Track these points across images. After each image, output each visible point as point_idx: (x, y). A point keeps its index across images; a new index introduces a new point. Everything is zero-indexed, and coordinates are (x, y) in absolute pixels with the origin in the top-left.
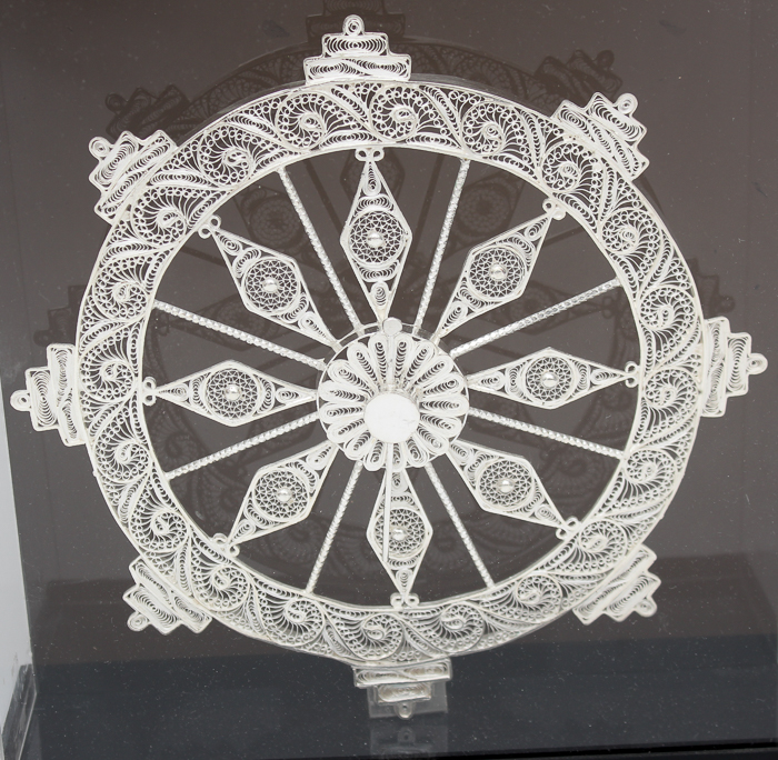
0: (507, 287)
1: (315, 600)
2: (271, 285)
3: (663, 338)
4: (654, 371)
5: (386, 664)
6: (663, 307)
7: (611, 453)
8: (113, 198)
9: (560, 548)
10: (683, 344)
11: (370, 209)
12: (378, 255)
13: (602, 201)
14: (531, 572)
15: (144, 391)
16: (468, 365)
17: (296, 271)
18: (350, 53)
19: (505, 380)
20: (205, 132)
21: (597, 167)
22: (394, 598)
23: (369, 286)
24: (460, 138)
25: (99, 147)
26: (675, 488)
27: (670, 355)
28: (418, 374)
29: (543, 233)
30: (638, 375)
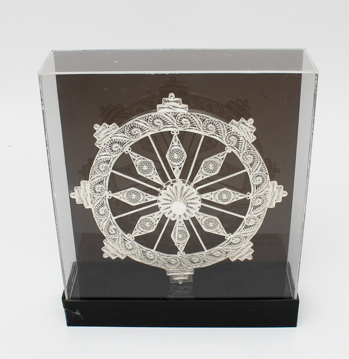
0: (214, 171)
1: (156, 252)
2: (145, 168)
3: (257, 187)
4: (255, 195)
5: (176, 270)
6: (259, 178)
7: (242, 217)
8: (100, 141)
9: (226, 241)
10: (264, 188)
11: (175, 148)
12: (177, 161)
13: (242, 148)
14: (218, 247)
15: (108, 195)
16: (201, 192)
17: (153, 164)
18: (170, 104)
19: (212, 196)
20: (127, 124)
21: (241, 139)
22: (178, 253)
23: (174, 169)
24: (202, 129)
25: (96, 127)
26: (259, 226)
27: (260, 191)
28: (187, 195)
29: (225, 156)
30: (250, 196)
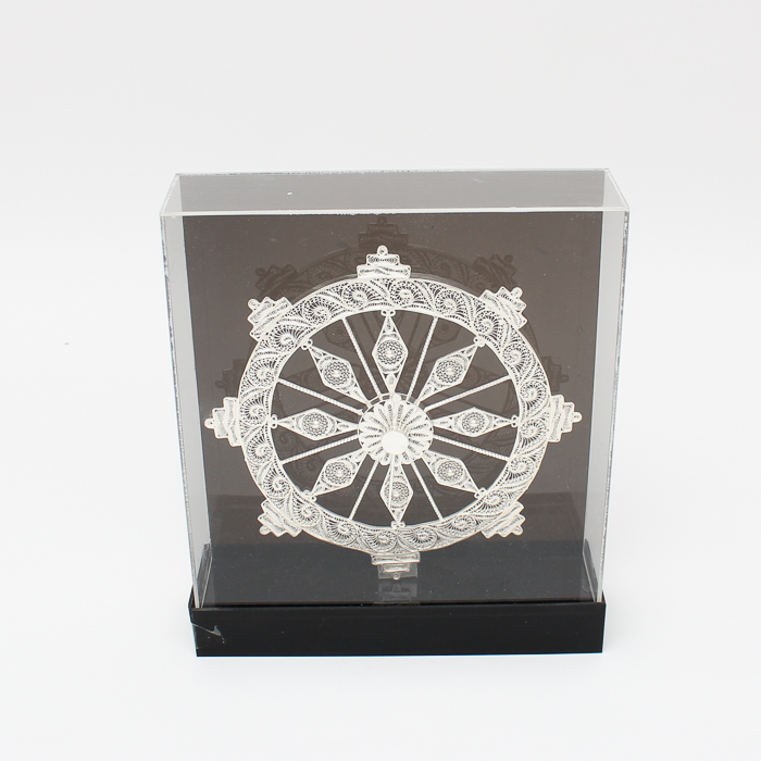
0: (454, 378)
1: (354, 523)
2: (337, 374)
3: (530, 405)
4: (526, 420)
5: (388, 554)
6: (531, 390)
7: (503, 458)
8: (259, 328)
9: (477, 502)
10: (540, 408)
11: (387, 339)
12: (392, 361)
13: (503, 339)
14: (462, 513)
15: (272, 421)
16: (433, 415)
17: (350, 367)
18: (380, 264)
19: (452, 423)
20: (307, 299)
21: (501, 322)
22: (393, 523)
23: (386, 375)
24: (433, 307)
25: (253, 304)
26: (534, 475)
27: (534, 413)
28: (409, 420)
29: (473, 353)
30: (518, 422)
